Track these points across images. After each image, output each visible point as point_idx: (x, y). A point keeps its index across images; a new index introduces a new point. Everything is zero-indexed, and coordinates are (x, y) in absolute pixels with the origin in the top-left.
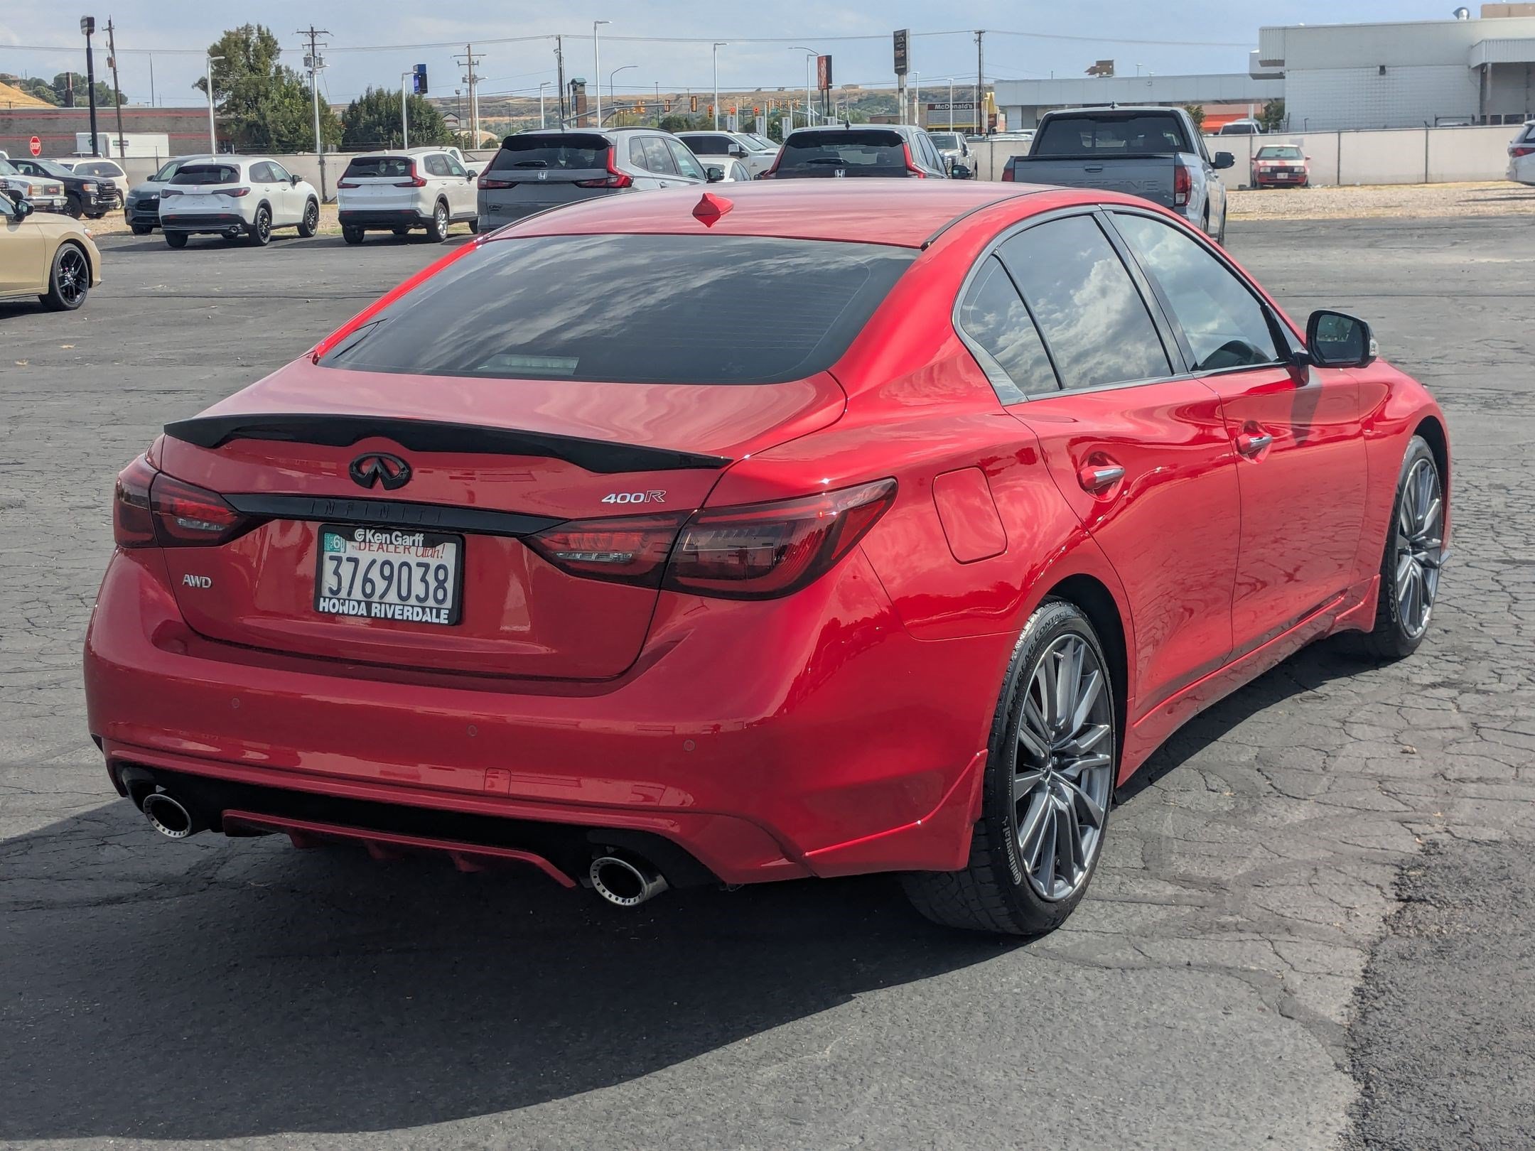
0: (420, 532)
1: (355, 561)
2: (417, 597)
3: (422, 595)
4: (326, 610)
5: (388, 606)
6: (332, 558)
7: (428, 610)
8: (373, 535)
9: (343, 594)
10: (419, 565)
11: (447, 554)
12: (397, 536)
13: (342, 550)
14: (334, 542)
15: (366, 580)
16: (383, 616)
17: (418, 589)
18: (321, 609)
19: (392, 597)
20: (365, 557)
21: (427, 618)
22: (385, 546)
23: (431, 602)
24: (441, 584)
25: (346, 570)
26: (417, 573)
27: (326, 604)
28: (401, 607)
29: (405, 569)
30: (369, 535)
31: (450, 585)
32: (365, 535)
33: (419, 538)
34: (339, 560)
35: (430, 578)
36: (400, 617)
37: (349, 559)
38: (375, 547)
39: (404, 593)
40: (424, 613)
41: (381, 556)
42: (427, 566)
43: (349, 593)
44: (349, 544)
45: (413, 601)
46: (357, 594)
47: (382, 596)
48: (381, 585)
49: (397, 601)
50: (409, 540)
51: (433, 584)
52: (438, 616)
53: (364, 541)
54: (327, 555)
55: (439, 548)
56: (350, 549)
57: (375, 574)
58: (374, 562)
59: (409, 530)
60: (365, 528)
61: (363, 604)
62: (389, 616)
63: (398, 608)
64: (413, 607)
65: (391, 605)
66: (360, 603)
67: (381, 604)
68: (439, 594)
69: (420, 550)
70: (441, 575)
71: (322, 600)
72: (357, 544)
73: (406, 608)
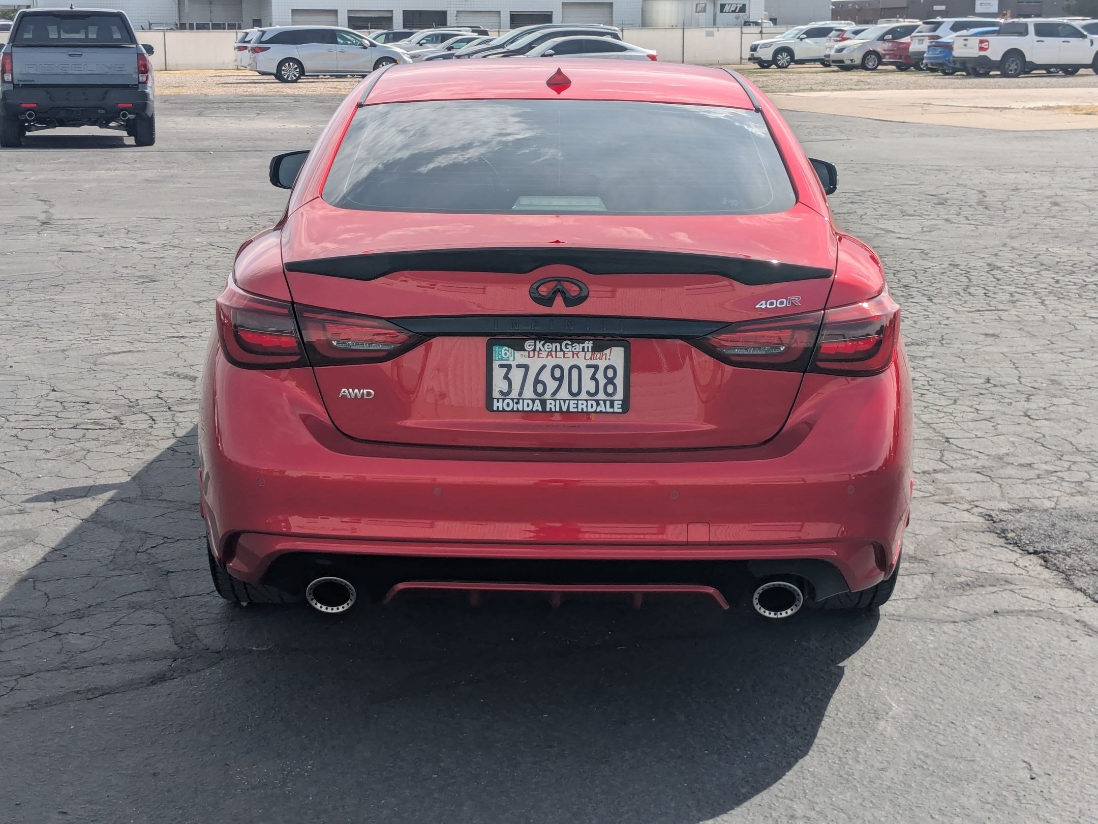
0: (589, 340)
1: (526, 367)
2: (588, 392)
3: (593, 391)
4: (501, 409)
5: (562, 402)
6: (501, 366)
7: (601, 402)
8: (543, 345)
9: (515, 394)
10: (588, 366)
11: (614, 355)
12: (567, 344)
13: (511, 358)
14: (503, 353)
15: (537, 381)
16: (558, 410)
17: (589, 386)
18: (495, 409)
19: (563, 393)
20: (535, 364)
21: (602, 408)
22: (554, 354)
23: (601, 396)
24: (610, 381)
25: (517, 375)
26: (587, 373)
27: (500, 404)
28: (576, 402)
29: (575, 372)
30: (539, 345)
31: (619, 381)
32: (535, 345)
33: (589, 345)
34: (509, 367)
35: (600, 376)
36: (576, 410)
37: (518, 366)
38: (544, 354)
39: (575, 389)
40: (598, 404)
41: (551, 362)
42: (596, 368)
43: (520, 394)
44: (518, 354)
45: (583, 395)
46: (528, 393)
47: (554, 394)
48: (552, 385)
49: (567, 396)
50: (578, 347)
51: (602, 381)
52: (612, 406)
53: (534, 350)
54: (496, 363)
55: (607, 351)
56: (520, 357)
57: (546, 376)
58: (544, 367)
59: (577, 338)
60: (535, 340)
61: (537, 402)
62: (564, 409)
63: (571, 402)
64: (587, 401)
65: (565, 401)
66: (533, 401)
67: (555, 400)
68: (610, 389)
69: (589, 355)
70: (610, 373)
71: (495, 401)
72: (527, 353)
73: (580, 402)
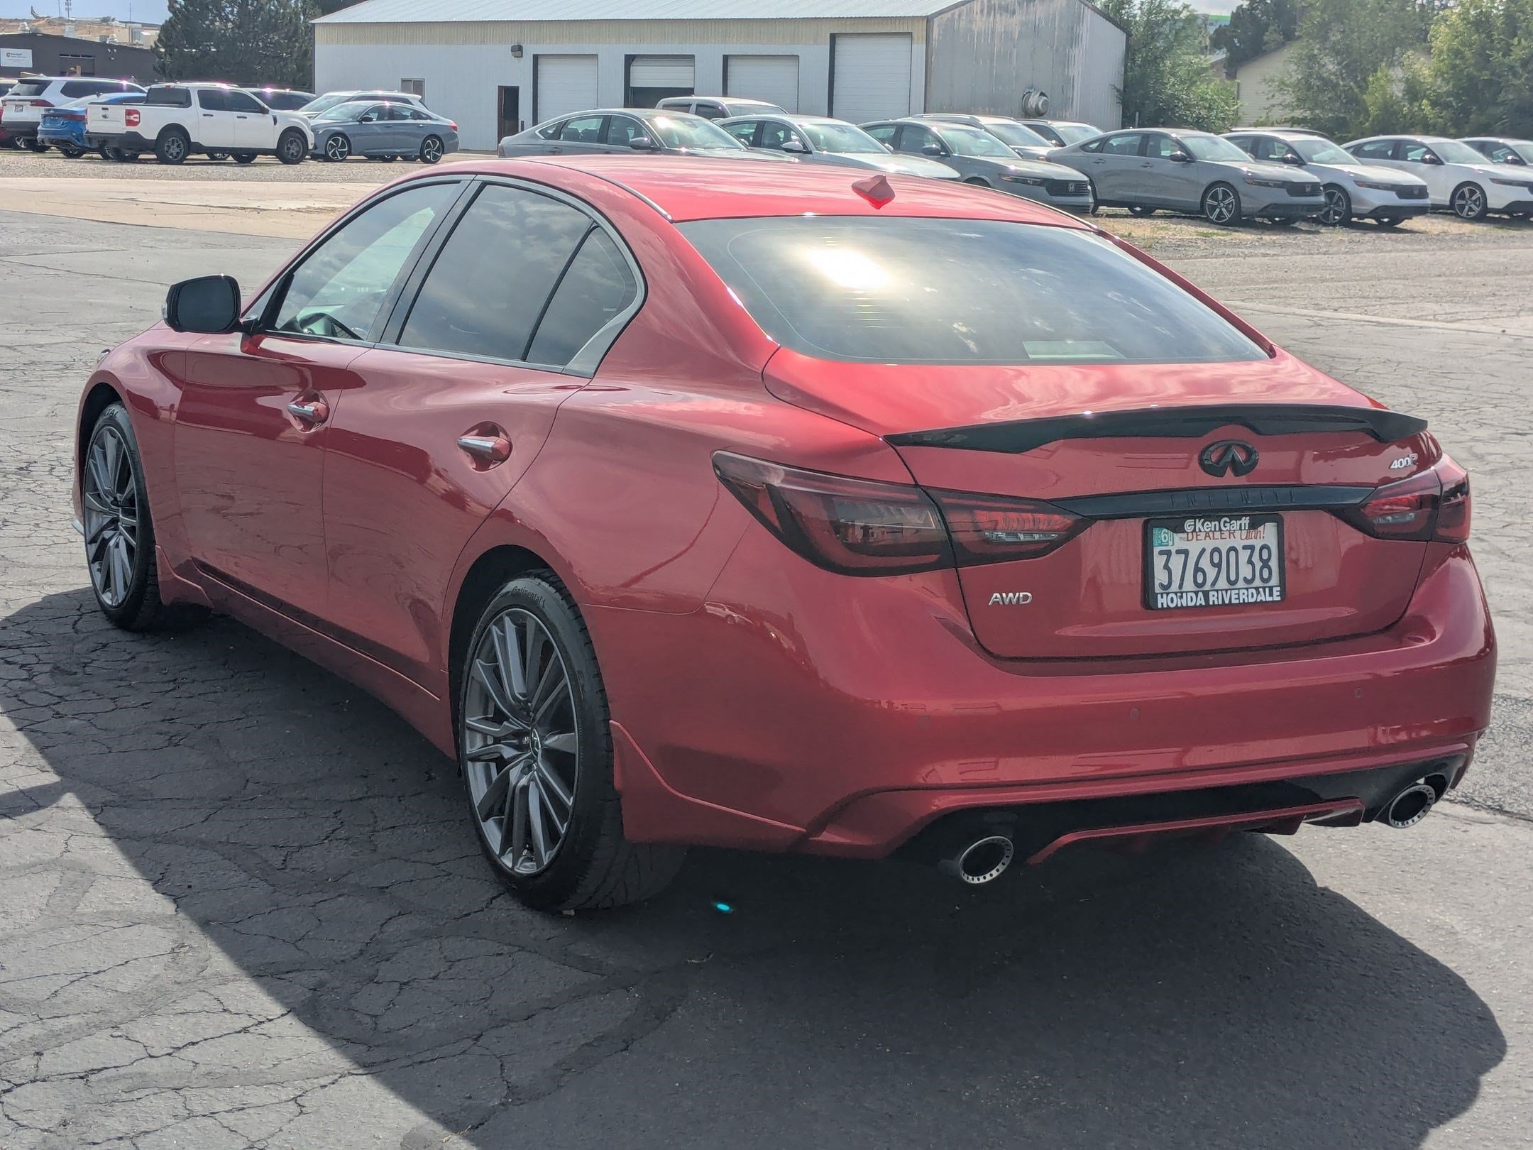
0: (1246, 516)
1: (1185, 552)
2: (1245, 579)
3: (1249, 577)
4: (1165, 606)
5: (1224, 592)
6: (1161, 553)
7: (1261, 590)
8: (1203, 525)
9: (1175, 587)
10: (1245, 548)
11: (1268, 533)
12: (1225, 522)
13: (1171, 543)
14: (1164, 539)
15: (1197, 569)
16: (1220, 603)
17: (1246, 571)
18: (1160, 606)
19: (1222, 583)
20: (1194, 547)
21: (1261, 598)
22: (1211, 534)
23: (1258, 583)
24: (1265, 564)
25: (1176, 562)
26: (1244, 556)
27: (1164, 600)
28: (1237, 591)
29: (1232, 554)
30: (1199, 525)
31: (1274, 563)
32: (1195, 525)
33: (1245, 521)
34: (1168, 553)
35: (1256, 559)
36: (1237, 601)
37: (1178, 552)
38: (1202, 535)
39: (1233, 578)
40: (1258, 593)
41: (1209, 545)
42: (1252, 548)
43: (1181, 586)
44: (1177, 536)
45: (1241, 584)
46: (1189, 585)
47: (1214, 584)
48: (1211, 573)
49: (1226, 586)
50: (1236, 524)
51: (1258, 565)
52: (1271, 594)
53: (1194, 531)
54: (1156, 550)
55: (1261, 528)
56: (1178, 541)
57: (1205, 563)
58: (1203, 551)
59: (1235, 514)
60: (1195, 518)
61: (1200, 594)
62: (1227, 602)
63: (1233, 592)
64: (1247, 589)
65: (1226, 590)
66: (1196, 593)
67: (1217, 591)
68: (1266, 575)
69: (1244, 533)
70: (1265, 553)
71: (1159, 596)
72: (1185, 535)
73: (1241, 591)
